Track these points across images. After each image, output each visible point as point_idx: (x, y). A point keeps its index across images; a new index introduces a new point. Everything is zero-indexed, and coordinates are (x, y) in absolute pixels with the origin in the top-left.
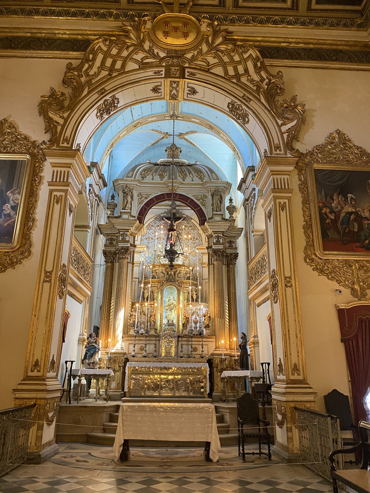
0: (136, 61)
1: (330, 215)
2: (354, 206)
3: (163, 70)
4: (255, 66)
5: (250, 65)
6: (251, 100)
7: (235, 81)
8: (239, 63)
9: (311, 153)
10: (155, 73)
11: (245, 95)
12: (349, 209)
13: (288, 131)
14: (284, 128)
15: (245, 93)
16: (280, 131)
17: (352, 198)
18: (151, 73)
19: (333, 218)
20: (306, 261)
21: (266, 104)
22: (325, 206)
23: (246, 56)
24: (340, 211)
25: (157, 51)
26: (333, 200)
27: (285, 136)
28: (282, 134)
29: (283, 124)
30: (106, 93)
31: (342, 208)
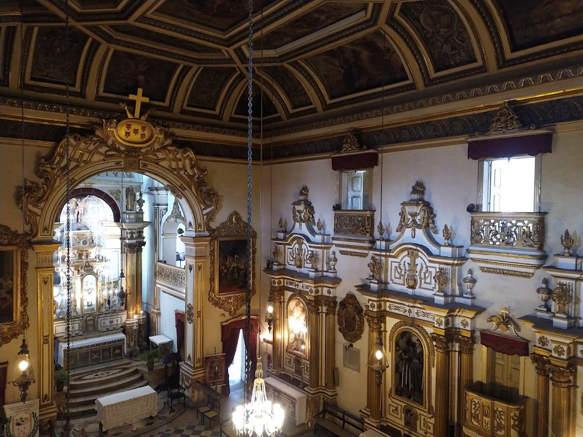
0: (100, 153)
1: (224, 270)
2: (237, 263)
3: (123, 160)
4: (191, 163)
5: (187, 162)
6: (186, 189)
7: (175, 172)
8: (180, 160)
9: (218, 228)
10: (116, 164)
11: (182, 185)
12: (235, 265)
13: (207, 214)
14: (205, 212)
15: (183, 183)
16: (202, 213)
17: (237, 258)
18: (113, 164)
19: (225, 272)
20: (209, 300)
21: (195, 193)
22: (222, 265)
23: (185, 155)
24: (230, 267)
25: (119, 146)
26: (227, 260)
27: (205, 217)
28: (203, 215)
29: (204, 209)
30: (77, 183)
31: (231, 265)
